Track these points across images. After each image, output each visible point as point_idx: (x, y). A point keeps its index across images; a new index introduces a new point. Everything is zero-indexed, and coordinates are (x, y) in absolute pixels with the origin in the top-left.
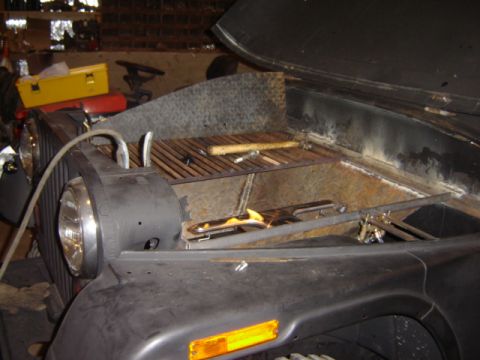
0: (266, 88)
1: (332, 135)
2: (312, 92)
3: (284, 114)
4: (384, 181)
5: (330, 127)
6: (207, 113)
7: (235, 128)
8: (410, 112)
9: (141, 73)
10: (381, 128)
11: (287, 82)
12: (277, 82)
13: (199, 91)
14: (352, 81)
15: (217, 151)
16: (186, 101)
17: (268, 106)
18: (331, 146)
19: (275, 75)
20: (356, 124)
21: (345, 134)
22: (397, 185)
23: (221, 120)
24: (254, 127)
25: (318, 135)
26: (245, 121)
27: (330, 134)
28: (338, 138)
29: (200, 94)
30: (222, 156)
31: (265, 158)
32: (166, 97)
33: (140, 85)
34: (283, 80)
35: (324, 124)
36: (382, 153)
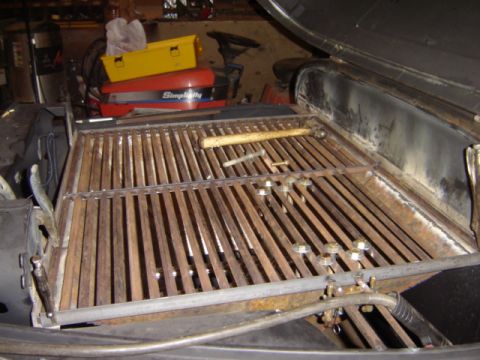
1: (375, 140)
4: (418, 215)
5: (373, 129)
8: (456, 122)
9: (233, 46)
10: (424, 136)
14: (400, 69)
15: (209, 144)
18: (372, 155)
20: (400, 130)
21: (387, 141)
22: (431, 225)
25: (360, 138)
27: (373, 137)
28: (380, 144)
33: (233, 58)
35: (367, 123)
36: (424, 174)
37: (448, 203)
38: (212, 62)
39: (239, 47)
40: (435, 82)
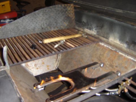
0: (66, 11)
1: (95, 31)
2: (86, 12)
3: (74, 21)
4: (120, 53)
5: (94, 27)
6: (42, 23)
7: (54, 28)
8: (132, 24)
10: (118, 29)
11: (75, 8)
12: (70, 8)
13: (38, 14)
15: (47, 41)
16: (33, 18)
17: (68, 18)
18: (95, 35)
19: (70, 5)
22: (126, 56)
23: (48, 25)
24: (62, 27)
25: (88, 30)
26: (58, 25)
27: (94, 30)
28: (97, 32)
29: (39, 15)
30: (49, 43)
31: (68, 43)
32: (24, 17)
33: (22, 7)
34: (73, 7)
35: (91, 26)
36: (118, 40)
37: (129, 48)
38: (15, 9)
39: (24, 4)
40: (120, 12)
